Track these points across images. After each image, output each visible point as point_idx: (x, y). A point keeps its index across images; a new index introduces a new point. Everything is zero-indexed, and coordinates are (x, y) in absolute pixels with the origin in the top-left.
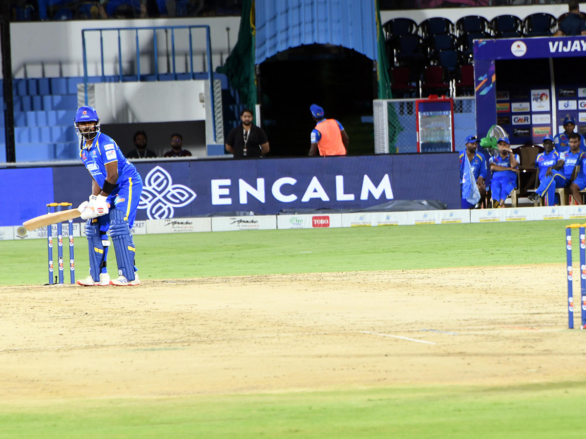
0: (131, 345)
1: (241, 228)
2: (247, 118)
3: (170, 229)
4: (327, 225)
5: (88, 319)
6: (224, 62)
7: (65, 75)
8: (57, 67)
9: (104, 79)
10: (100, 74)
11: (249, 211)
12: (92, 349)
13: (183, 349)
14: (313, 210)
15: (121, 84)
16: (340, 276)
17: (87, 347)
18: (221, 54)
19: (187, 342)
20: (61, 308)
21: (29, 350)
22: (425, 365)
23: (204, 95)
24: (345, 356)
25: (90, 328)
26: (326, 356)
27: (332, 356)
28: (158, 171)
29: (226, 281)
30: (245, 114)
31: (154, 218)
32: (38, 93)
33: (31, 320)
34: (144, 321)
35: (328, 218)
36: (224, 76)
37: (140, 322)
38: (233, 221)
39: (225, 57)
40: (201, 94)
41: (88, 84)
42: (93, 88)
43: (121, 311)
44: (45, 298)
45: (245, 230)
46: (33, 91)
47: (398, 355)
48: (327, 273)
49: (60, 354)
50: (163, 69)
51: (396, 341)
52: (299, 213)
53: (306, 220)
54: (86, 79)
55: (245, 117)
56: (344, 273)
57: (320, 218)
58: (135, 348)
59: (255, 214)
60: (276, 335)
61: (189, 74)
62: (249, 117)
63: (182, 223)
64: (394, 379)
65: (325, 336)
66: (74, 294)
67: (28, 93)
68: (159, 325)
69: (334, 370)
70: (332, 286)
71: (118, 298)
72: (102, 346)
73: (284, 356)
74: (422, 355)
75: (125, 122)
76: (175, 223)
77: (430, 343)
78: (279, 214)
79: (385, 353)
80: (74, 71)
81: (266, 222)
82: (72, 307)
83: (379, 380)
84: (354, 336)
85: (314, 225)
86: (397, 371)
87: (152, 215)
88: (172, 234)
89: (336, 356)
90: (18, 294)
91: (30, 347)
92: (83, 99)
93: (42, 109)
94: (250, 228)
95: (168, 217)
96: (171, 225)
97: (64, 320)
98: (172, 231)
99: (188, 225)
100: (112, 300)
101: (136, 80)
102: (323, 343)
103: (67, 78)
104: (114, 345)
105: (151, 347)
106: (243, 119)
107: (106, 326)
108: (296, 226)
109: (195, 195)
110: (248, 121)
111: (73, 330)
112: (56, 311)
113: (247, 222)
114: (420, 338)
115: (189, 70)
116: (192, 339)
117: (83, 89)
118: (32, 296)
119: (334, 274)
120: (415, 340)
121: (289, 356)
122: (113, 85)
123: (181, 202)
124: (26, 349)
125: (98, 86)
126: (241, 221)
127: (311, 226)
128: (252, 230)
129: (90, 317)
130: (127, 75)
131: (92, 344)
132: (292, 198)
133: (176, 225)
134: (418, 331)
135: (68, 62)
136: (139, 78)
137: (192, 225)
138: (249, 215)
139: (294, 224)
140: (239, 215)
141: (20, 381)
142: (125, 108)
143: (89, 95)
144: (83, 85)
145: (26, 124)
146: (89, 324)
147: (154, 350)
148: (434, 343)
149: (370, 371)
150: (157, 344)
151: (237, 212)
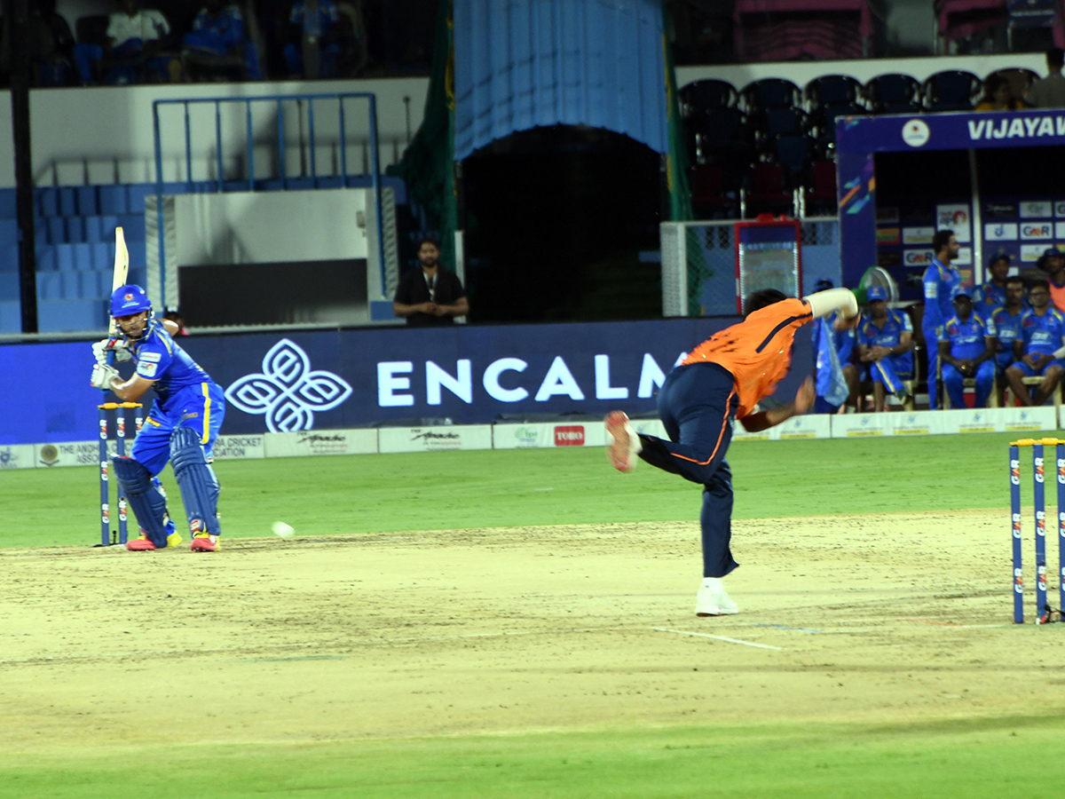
0: (249, 651)
1: (431, 446)
2: (429, 254)
3: (306, 449)
4: (580, 442)
5: (172, 605)
6: (401, 156)
7: (124, 179)
8: (109, 167)
9: (191, 187)
10: (184, 178)
11: (444, 417)
12: (182, 658)
13: (341, 659)
14: (555, 415)
15: (220, 196)
16: (608, 531)
17: (174, 655)
18: (395, 142)
19: (346, 646)
20: (125, 586)
21: (71, 660)
22: (763, 686)
23: (364, 215)
24: (622, 671)
25: (177, 620)
26: (590, 670)
27: (601, 671)
28: (286, 347)
29: (410, 539)
30: (425, 246)
31: (279, 430)
32: (77, 211)
33: (73, 607)
34: (270, 609)
35: (581, 429)
36: (399, 182)
37: (264, 610)
38: (415, 435)
39: (403, 148)
40: (359, 213)
41: (163, 196)
42: (171, 203)
43: (229, 592)
44: (97, 570)
45: (437, 451)
46: (68, 208)
47: (717, 669)
48: (585, 525)
49: (126, 666)
50: (294, 170)
51: (711, 644)
52: (532, 420)
53: (544, 433)
54: (160, 187)
55: (425, 251)
56: (616, 526)
57: (567, 429)
58: (255, 655)
59: (455, 423)
60: (500, 633)
61: (339, 178)
62: (432, 251)
63: (327, 439)
64: (710, 711)
65: (588, 635)
66: (146, 562)
67: (59, 212)
68: (296, 617)
69: (605, 694)
70: (596, 548)
71: (223, 569)
72: (199, 653)
73: (517, 671)
74: (758, 668)
75: (228, 262)
76: (315, 438)
77: (772, 647)
78: (495, 423)
79: (693, 665)
80: (140, 173)
81: (474, 436)
82: (144, 586)
83: (684, 713)
84: (638, 635)
85: (558, 442)
86: (714, 696)
87: (276, 424)
88: (310, 457)
89: (608, 671)
90: (48, 563)
91: (74, 655)
92: (155, 223)
93: (84, 239)
94: (445, 447)
95: (302, 428)
96: (308, 442)
97: (130, 608)
98: (311, 451)
99: (337, 442)
100: (214, 572)
101: (246, 188)
102: (584, 648)
103: (128, 186)
104: (219, 652)
105: (283, 655)
106: (423, 256)
107: (204, 618)
108: (525, 444)
109: (349, 390)
110: (431, 258)
111: (147, 625)
112: (116, 592)
113: (441, 436)
114: (754, 640)
115: (340, 172)
116: (356, 640)
117: (155, 205)
118: (74, 565)
119: (599, 528)
120: (745, 643)
121: (525, 670)
122: (207, 197)
123: (326, 402)
124: (66, 658)
125: (181, 200)
126: (429, 435)
127: (551, 443)
128: (449, 450)
129: (176, 601)
130: (231, 180)
131: (180, 649)
132: (519, 394)
133: (317, 442)
134: (750, 627)
135: (129, 157)
136: (252, 184)
137: (346, 442)
138: (443, 424)
139: (523, 440)
140: (427, 425)
141: (57, 714)
142: (227, 238)
143: (166, 215)
144: (155, 198)
145: (56, 266)
146: (174, 613)
147: (289, 659)
148: (779, 649)
149: (667, 697)
150: (293, 649)
151: (423, 420)
